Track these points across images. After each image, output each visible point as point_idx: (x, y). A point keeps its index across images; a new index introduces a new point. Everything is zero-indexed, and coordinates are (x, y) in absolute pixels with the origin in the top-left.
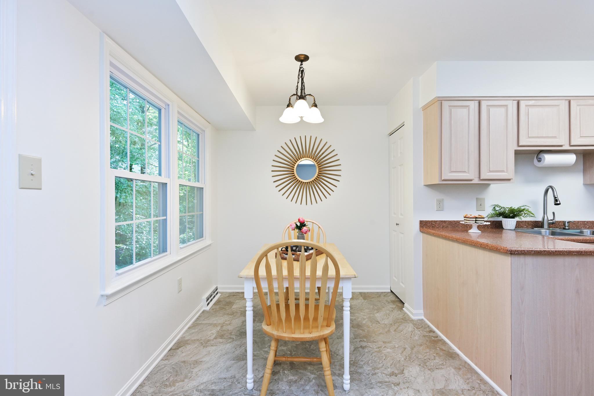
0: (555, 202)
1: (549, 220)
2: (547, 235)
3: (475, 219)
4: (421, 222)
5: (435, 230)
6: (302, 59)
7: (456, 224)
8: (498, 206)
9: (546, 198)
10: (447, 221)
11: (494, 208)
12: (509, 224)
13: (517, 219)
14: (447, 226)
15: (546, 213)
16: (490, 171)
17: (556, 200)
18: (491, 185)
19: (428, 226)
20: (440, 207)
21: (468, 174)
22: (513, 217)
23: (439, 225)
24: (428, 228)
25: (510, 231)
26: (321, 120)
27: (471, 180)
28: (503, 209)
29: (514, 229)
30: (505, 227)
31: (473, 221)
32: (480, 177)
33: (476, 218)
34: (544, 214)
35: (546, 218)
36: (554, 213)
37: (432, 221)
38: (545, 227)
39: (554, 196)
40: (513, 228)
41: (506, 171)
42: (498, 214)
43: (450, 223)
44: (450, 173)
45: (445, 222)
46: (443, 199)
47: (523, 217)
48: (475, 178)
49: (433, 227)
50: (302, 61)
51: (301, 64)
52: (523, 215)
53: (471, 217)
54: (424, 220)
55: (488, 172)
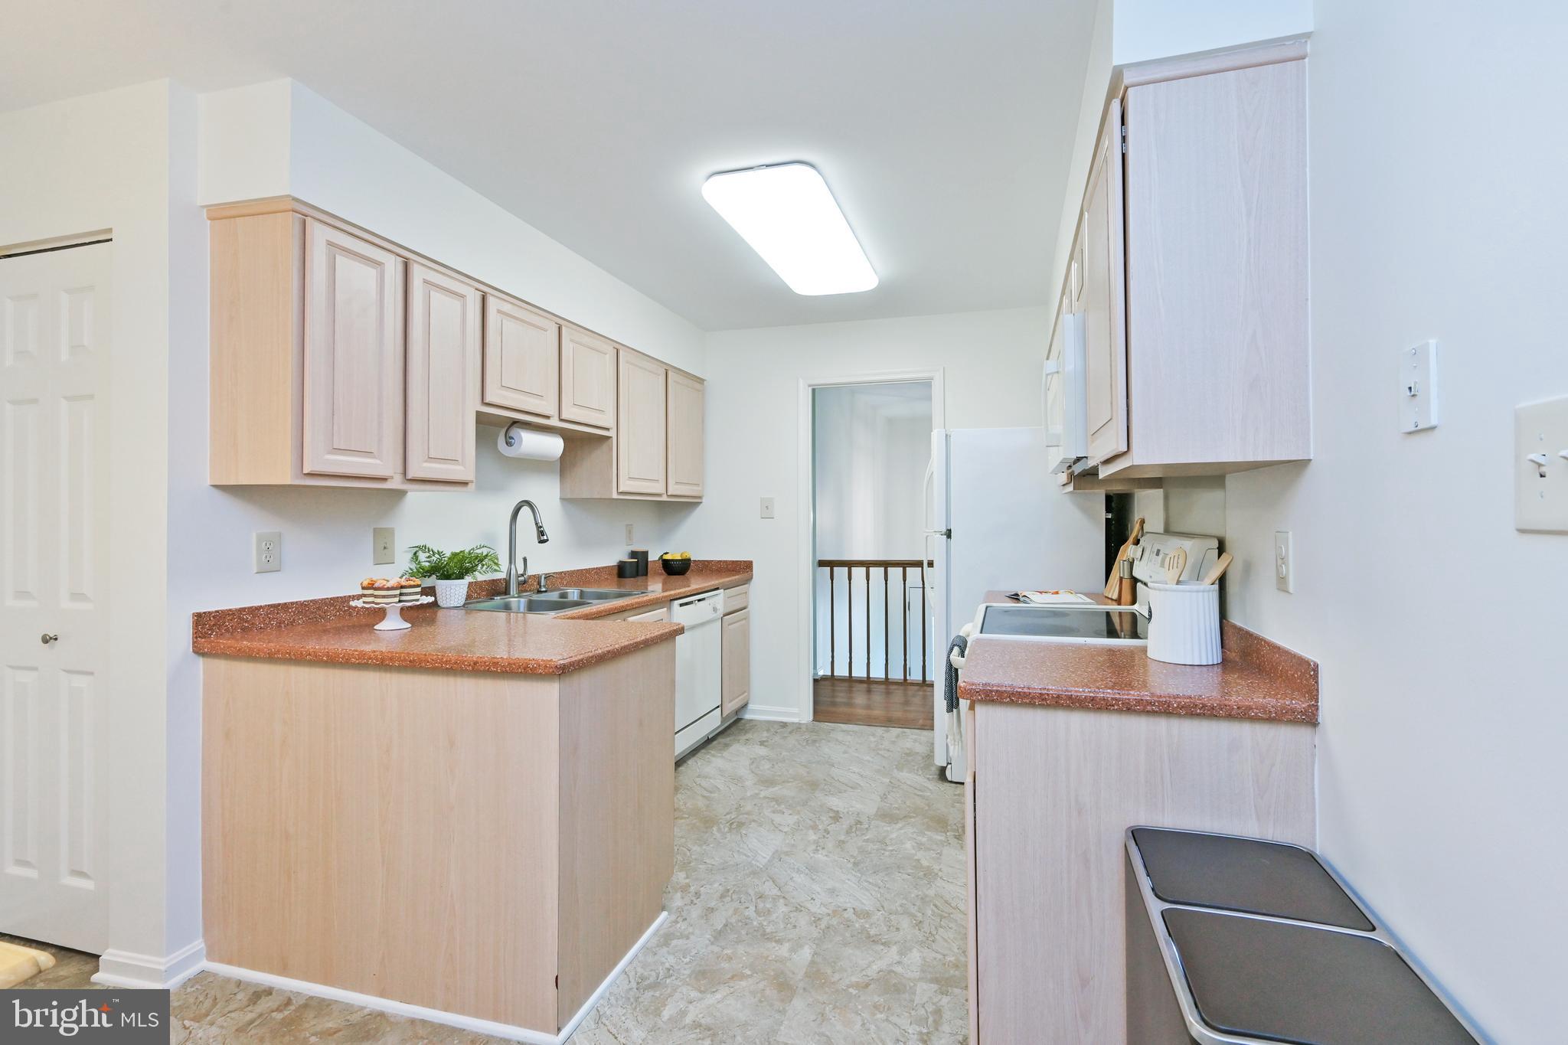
0: (539, 537)
1: (519, 577)
2: (522, 610)
3: (398, 592)
4: (200, 619)
5: (251, 640)
7: (319, 609)
8: (424, 548)
9: (513, 527)
10: (292, 603)
11: (415, 554)
12: (453, 592)
13: (468, 579)
14: (294, 620)
15: (513, 561)
16: (431, 459)
17: (541, 533)
18: (409, 493)
19: (227, 630)
20: (270, 564)
21: (378, 462)
22: (460, 577)
23: (267, 621)
24: (228, 635)
25: (456, 611)
27: (384, 479)
28: (437, 556)
29: (464, 606)
30: (444, 602)
31: (395, 596)
32: (405, 473)
33: (402, 587)
34: (510, 563)
35: (513, 572)
36: (525, 560)
37: (244, 609)
38: (512, 593)
39: (536, 524)
40: (461, 601)
41: (460, 460)
42: (427, 572)
43: (303, 607)
44: (329, 453)
45: (285, 607)
46: (280, 535)
47: (480, 573)
48: (395, 473)
49: (244, 629)
52: (479, 568)
53: (389, 585)
54: (214, 610)
55: (426, 461)
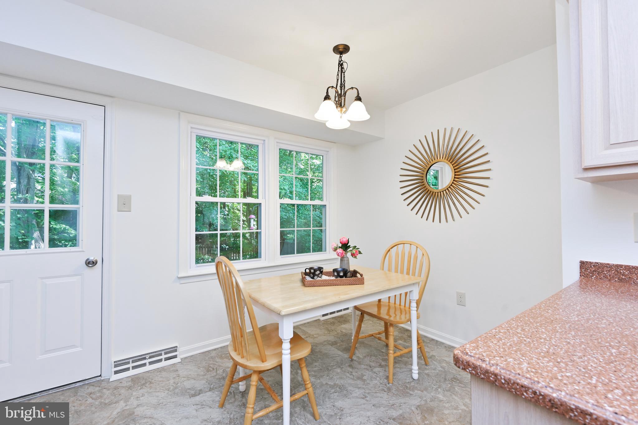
6: (342, 50)
24: (606, 281)
26: (367, 117)
44: (607, 149)
50: (341, 53)
51: (341, 57)
